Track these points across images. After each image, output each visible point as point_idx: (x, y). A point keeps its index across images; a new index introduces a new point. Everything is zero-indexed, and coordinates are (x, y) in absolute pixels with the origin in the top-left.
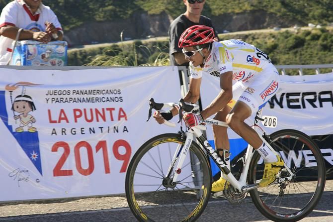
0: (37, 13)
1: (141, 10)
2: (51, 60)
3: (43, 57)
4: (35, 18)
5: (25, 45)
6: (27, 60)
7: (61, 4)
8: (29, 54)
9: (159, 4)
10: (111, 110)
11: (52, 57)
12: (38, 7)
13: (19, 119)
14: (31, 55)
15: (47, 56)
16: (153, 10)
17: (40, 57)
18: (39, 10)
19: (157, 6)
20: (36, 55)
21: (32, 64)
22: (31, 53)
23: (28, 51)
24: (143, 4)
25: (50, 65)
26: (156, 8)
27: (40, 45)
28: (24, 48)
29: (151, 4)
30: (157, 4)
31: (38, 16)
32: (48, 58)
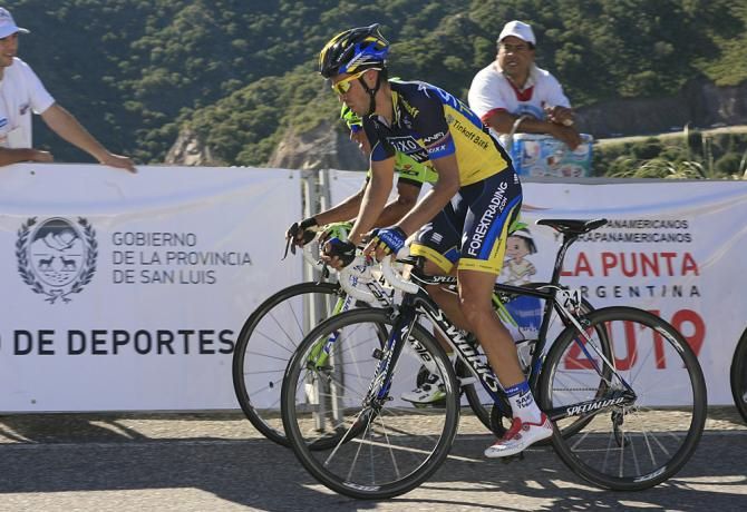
0: (527, 87)
1: (703, 79)
2: (564, 167)
3: (550, 161)
4: (525, 96)
5: (520, 141)
6: (523, 166)
8: (526, 156)
9: (738, 67)
10: (669, 256)
11: (565, 162)
12: (528, 74)
13: (507, 268)
14: (529, 157)
15: (556, 160)
16: (725, 78)
17: (545, 161)
18: (530, 80)
19: (733, 71)
20: (538, 157)
21: (531, 172)
22: (529, 154)
23: (525, 151)
24: (706, 68)
25: (560, 175)
26: (731, 74)
27: (546, 142)
28: (519, 146)
29: (722, 67)
30: (733, 67)
31: (530, 91)
32: (558, 163)
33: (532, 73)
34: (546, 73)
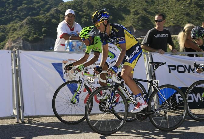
0: (73, 27)
2: (83, 49)
3: (79, 47)
4: (72, 29)
5: (71, 42)
6: (72, 49)
7: (83, 23)
8: (73, 46)
9: (129, 23)
11: (83, 48)
12: (73, 24)
13: (68, 77)
14: (74, 46)
15: (81, 47)
16: (126, 25)
17: (78, 47)
18: (73, 25)
19: (128, 24)
20: (76, 46)
21: (74, 50)
22: (74, 45)
23: (73, 45)
24: (121, 23)
25: (82, 51)
26: (127, 24)
27: (78, 42)
28: (71, 44)
29: (125, 22)
30: (128, 23)
31: (73, 28)
33: (74, 23)
34: (78, 24)
